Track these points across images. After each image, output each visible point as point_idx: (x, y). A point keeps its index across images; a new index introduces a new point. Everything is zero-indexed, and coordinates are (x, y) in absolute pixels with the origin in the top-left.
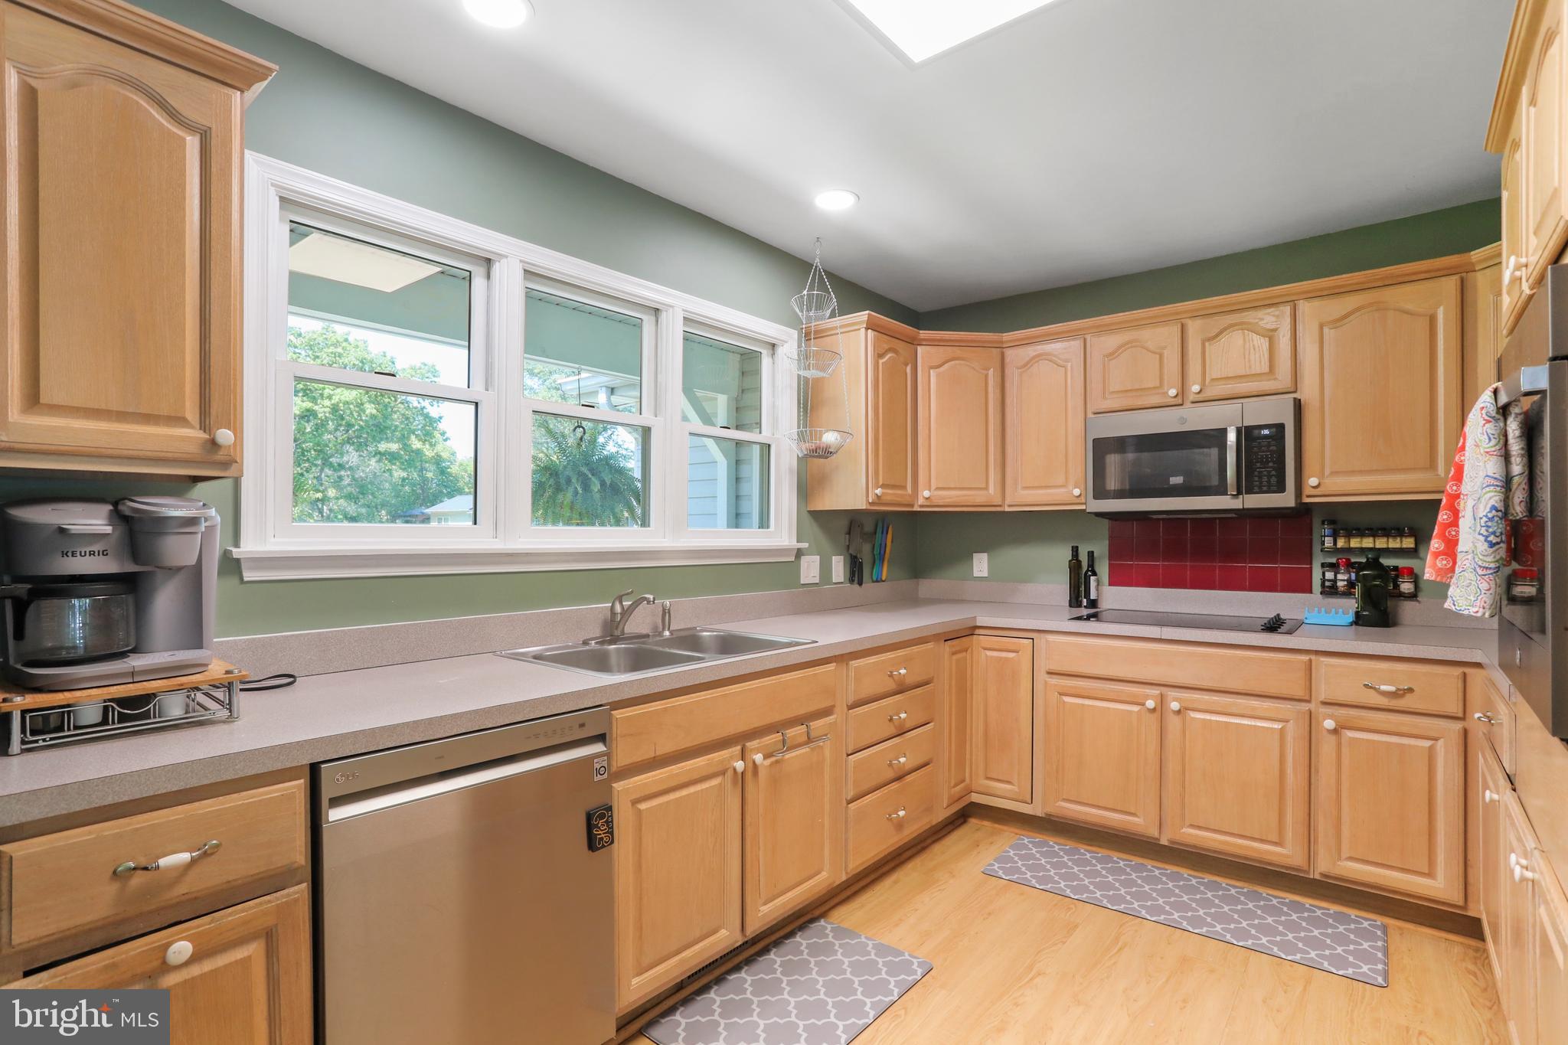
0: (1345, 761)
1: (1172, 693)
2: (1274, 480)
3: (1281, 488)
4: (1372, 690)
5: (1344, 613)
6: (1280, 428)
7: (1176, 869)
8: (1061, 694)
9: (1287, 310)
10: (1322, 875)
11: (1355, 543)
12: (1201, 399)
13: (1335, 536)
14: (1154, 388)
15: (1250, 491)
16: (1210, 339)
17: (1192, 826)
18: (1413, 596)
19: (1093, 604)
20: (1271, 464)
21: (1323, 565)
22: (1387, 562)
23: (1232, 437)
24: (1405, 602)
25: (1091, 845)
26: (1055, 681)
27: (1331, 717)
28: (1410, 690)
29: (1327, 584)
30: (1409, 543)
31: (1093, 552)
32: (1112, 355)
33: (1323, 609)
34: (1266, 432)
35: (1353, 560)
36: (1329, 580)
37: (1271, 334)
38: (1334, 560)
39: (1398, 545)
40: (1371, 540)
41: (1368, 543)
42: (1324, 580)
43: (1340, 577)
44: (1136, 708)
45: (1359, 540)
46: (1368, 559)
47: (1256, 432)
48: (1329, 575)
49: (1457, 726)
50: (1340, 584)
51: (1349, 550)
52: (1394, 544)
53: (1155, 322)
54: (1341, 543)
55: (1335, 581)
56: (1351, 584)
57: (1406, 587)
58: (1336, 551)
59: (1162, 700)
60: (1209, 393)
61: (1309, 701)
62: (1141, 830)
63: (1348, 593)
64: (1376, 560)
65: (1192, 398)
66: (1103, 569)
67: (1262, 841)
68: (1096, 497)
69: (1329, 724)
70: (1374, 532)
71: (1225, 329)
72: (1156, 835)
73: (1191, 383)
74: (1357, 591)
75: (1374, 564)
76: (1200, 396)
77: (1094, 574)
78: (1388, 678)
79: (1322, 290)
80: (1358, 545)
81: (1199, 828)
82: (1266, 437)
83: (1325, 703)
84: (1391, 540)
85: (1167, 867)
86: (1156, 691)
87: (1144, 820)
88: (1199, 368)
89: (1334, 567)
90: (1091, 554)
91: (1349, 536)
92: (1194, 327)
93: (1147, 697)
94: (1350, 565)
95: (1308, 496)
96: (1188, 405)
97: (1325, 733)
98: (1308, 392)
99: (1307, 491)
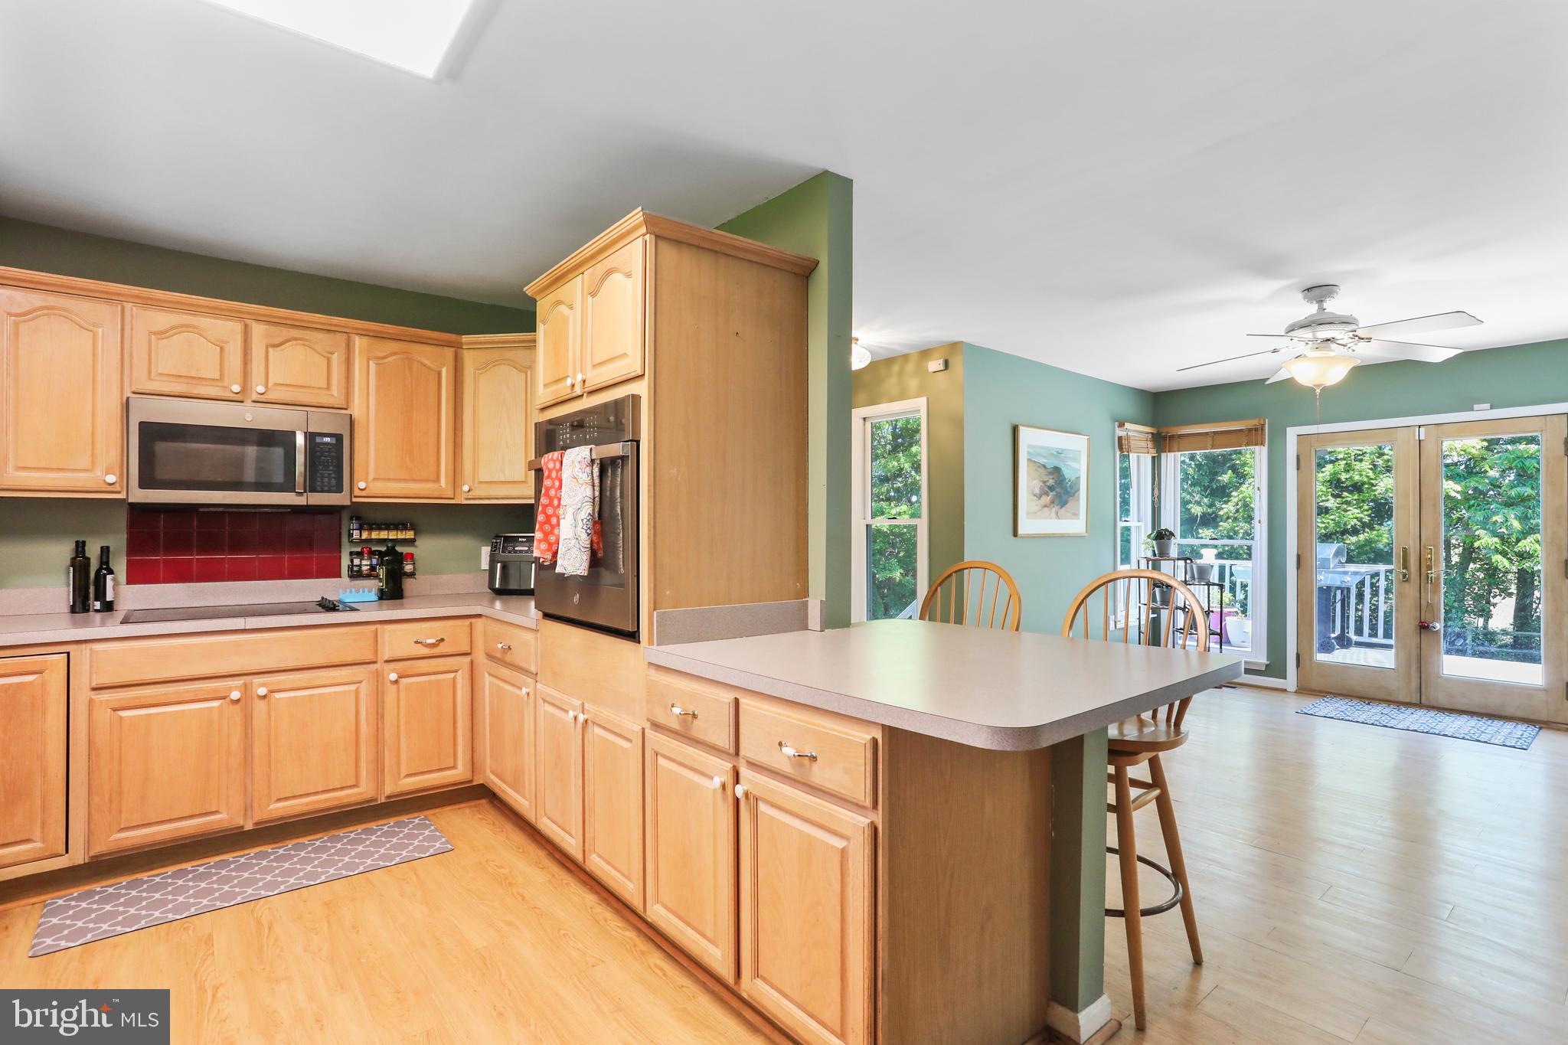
0: (403, 702)
1: (257, 680)
2: (333, 482)
3: (339, 489)
4: (419, 645)
5: (370, 591)
6: (339, 438)
7: (258, 849)
8: (115, 710)
9: (341, 338)
10: (388, 797)
11: (375, 535)
12: (265, 400)
13: (361, 529)
14: (213, 380)
15: (313, 490)
16: (274, 346)
17: (279, 800)
18: (412, 575)
19: (108, 607)
20: (331, 468)
21: (351, 553)
22: (399, 549)
23: (300, 440)
24: (408, 580)
25: (152, 869)
26: (105, 696)
27: (393, 671)
28: (442, 640)
29: (355, 569)
30: (410, 535)
31: (108, 547)
32: (161, 334)
33: (353, 590)
34: (327, 440)
35: (373, 549)
36: (356, 566)
37: (329, 355)
38: (359, 549)
39: (403, 537)
40: (386, 532)
41: (384, 535)
42: (351, 568)
43: (364, 562)
44: (216, 704)
45: (377, 533)
46: (388, 547)
47: (318, 440)
48: (357, 561)
49: (467, 659)
50: (364, 568)
51: (369, 541)
52: (401, 535)
53: (216, 313)
54: (365, 535)
55: (360, 566)
56: (373, 568)
57: (408, 568)
58: (362, 541)
59: (246, 688)
60: (272, 396)
61: (375, 662)
62: (225, 825)
63: (372, 574)
64: (393, 548)
65: (255, 397)
66: (120, 566)
67: (342, 788)
68: (142, 485)
69: (393, 676)
70: (388, 527)
71: (288, 341)
72: (242, 823)
73: (254, 383)
74: (382, 572)
75: (392, 551)
76: (262, 396)
77: (111, 572)
78: (429, 633)
79: (370, 331)
80: (377, 537)
81: (286, 799)
82: (327, 444)
83: (387, 661)
84: (399, 533)
85: (246, 852)
86: (239, 682)
87: (228, 814)
88: (262, 369)
89: (360, 554)
90: (105, 551)
91: (371, 529)
92: (258, 330)
93: (231, 689)
94: (372, 553)
95: (356, 497)
96: (248, 403)
97: (389, 684)
98: (357, 410)
99: (357, 492)
